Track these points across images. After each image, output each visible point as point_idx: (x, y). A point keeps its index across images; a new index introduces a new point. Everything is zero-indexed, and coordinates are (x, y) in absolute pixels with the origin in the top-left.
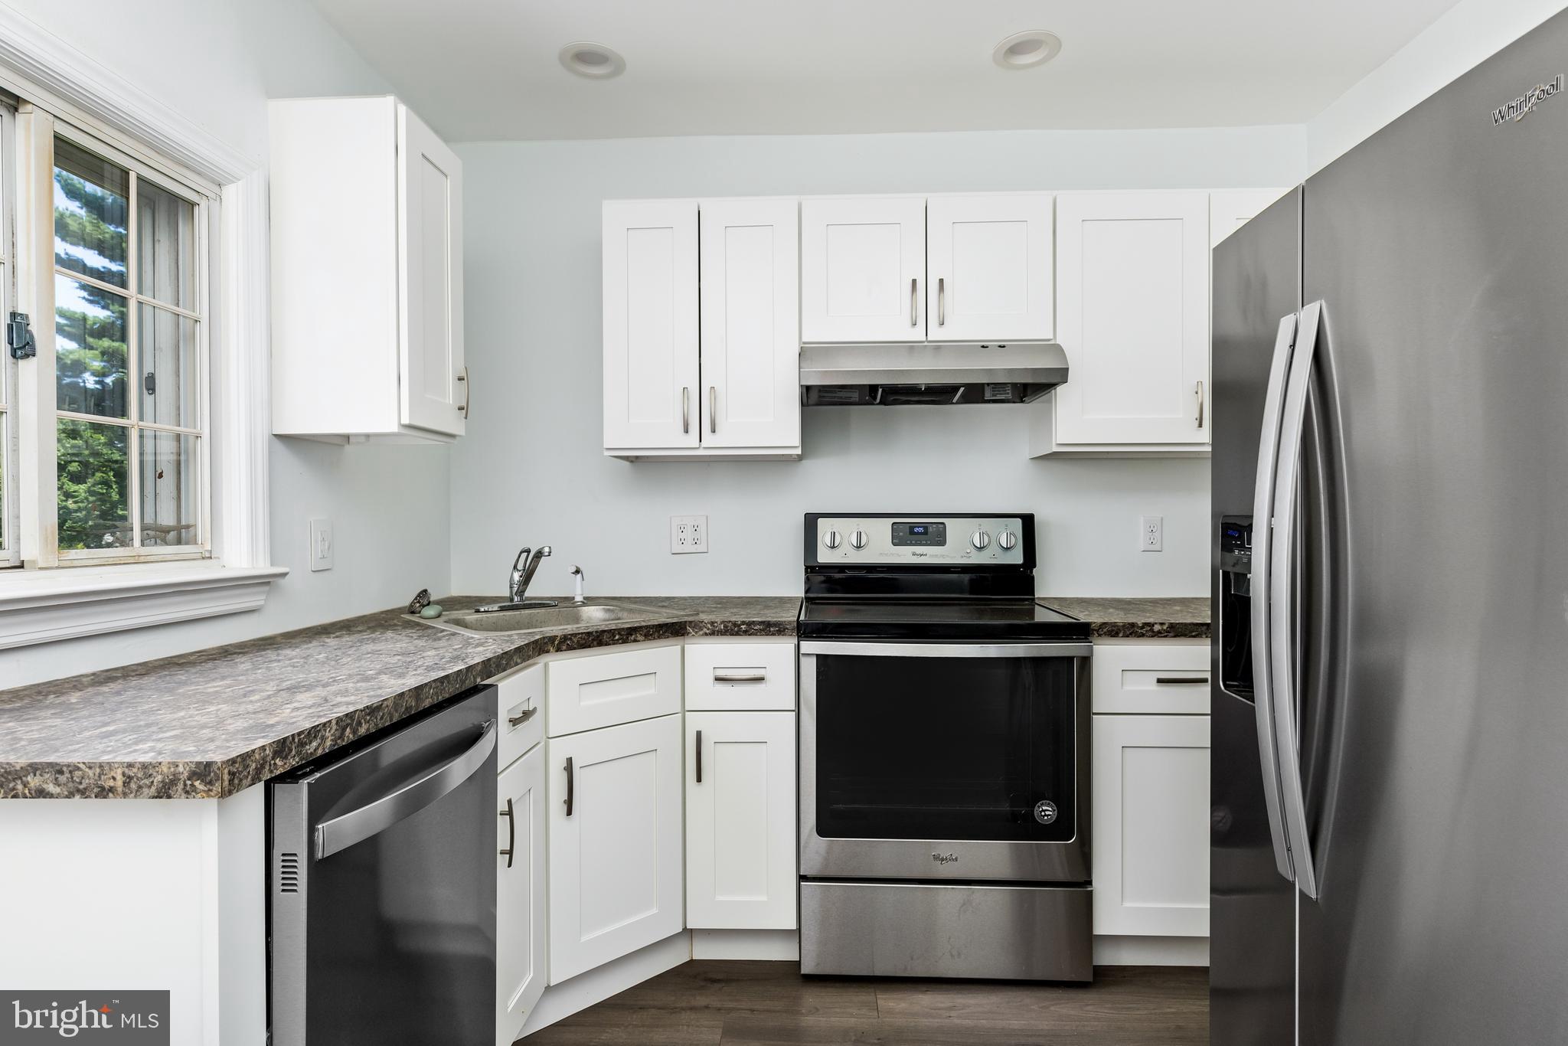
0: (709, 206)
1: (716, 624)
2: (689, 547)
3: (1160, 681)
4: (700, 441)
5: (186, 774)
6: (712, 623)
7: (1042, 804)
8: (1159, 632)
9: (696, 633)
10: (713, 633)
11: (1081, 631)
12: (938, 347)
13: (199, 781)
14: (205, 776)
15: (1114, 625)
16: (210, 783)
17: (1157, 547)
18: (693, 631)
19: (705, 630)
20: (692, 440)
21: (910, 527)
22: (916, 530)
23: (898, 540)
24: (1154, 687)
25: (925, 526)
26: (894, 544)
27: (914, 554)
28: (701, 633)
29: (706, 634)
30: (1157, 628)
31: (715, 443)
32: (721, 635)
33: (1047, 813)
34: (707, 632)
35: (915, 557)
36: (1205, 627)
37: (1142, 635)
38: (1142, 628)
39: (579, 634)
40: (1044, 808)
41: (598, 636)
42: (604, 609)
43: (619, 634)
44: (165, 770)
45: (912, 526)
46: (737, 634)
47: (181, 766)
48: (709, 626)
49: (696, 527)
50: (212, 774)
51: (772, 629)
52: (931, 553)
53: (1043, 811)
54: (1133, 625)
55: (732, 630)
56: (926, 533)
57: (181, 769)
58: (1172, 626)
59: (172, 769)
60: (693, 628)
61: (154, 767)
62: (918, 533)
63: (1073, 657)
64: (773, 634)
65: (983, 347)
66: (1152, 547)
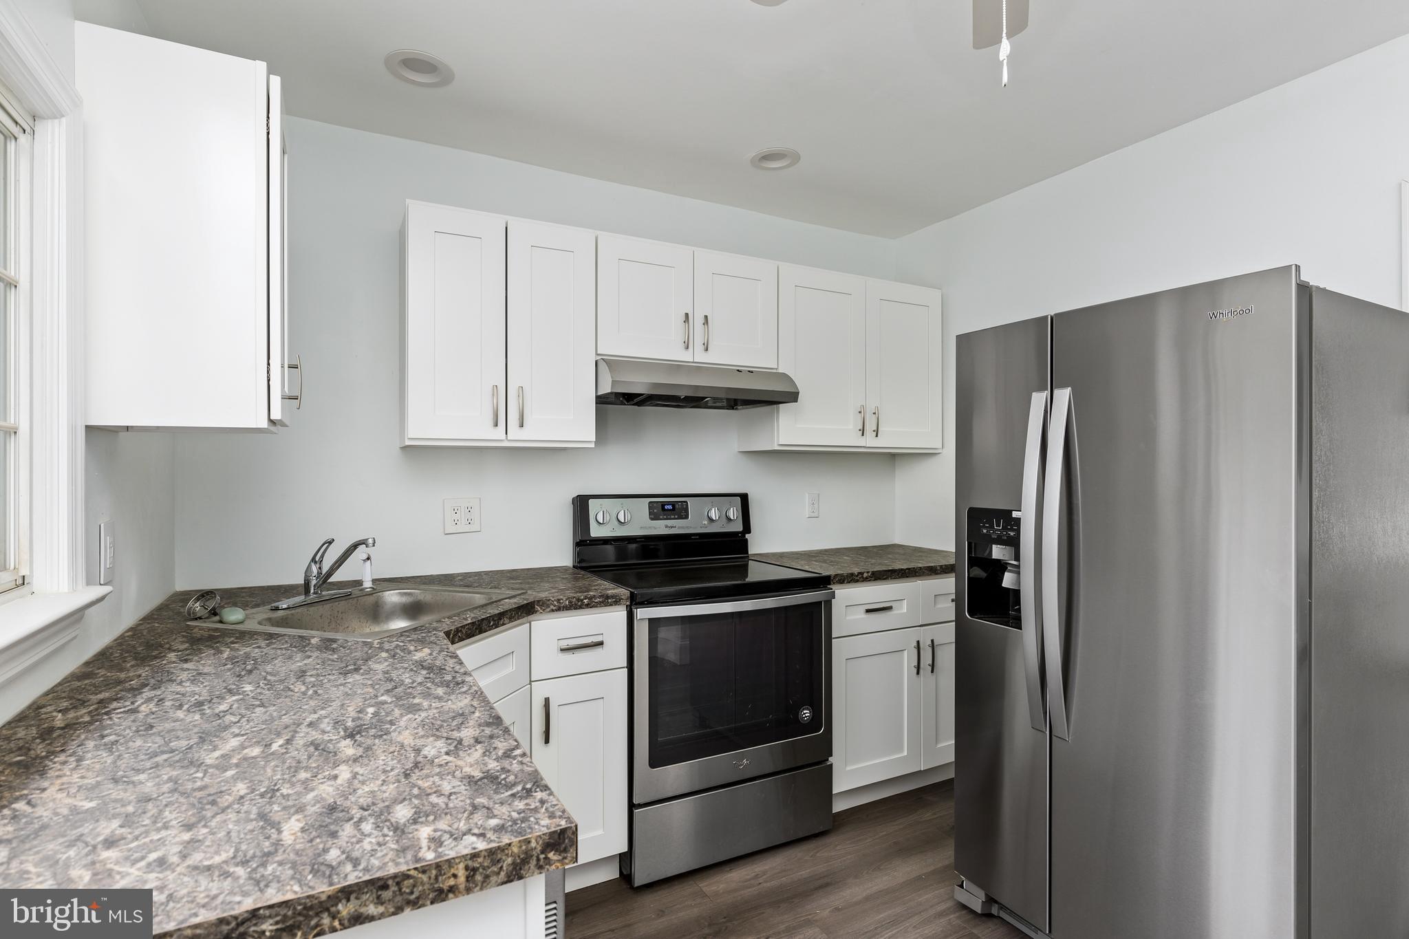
0: (516, 225)
1: (562, 601)
2: (462, 527)
3: (868, 611)
4: (506, 434)
5: (539, 848)
6: (558, 600)
7: (804, 710)
8: (867, 578)
9: (544, 610)
10: (559, 609)
11: (822, 582)
12: (698, 369)
13: (553, 852)
14: (559, 844)
15: (842, 575)
16: (565, 850)
17: (816, 515)
18: (541, 608)
19: (552, 607)
20: (499, 433)
21: (662, 505)
22: (666, 507)
23: (654, 516)
24: (863, 616)
25: (673, 504)
26: (652, 519)
27: (666, 527)
28: (548, 610)
29: (553, 611)
30: (865, 575)
31: (519, 437)
32: (566, 610)
33: (806, 715)
34: (554, 608)
35: (667, 529)
36: (890, 573)
37: (857, 581)
38: (857, 576)
39: (466, 625)
40: (805, 712)
41: (479, 625)
42: (400, 593)
43: (493, 620)
44: (515, 850)
45: (663, 505)
46: (581, 607)
47: (533, 841)
48: (555, 603)
49: (469, 509)
50: (567, 841)
51: (609, 601)
52: (680, 525)
53: (804, 714)
54: (852, 574)
55: (576, 604)
56: (674, 509)
57: (533, 844)
58: (873, 573)
59: (524, 847)
60: (541, 606)
61: (504, 850)
62: (668, 510)
63: (821, 602)
64: (611, 605)
65: (738, 371)
66: (813, 515)
